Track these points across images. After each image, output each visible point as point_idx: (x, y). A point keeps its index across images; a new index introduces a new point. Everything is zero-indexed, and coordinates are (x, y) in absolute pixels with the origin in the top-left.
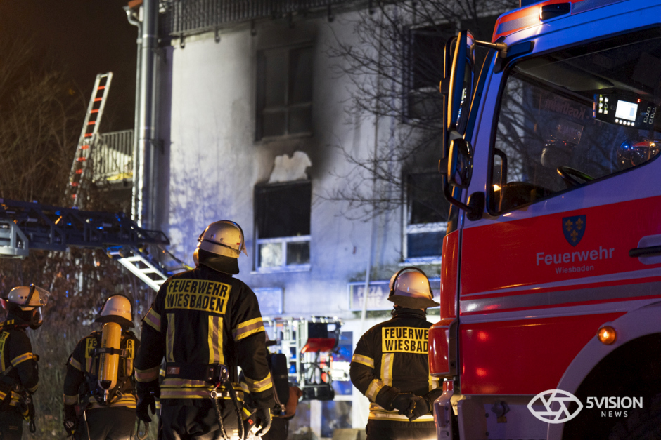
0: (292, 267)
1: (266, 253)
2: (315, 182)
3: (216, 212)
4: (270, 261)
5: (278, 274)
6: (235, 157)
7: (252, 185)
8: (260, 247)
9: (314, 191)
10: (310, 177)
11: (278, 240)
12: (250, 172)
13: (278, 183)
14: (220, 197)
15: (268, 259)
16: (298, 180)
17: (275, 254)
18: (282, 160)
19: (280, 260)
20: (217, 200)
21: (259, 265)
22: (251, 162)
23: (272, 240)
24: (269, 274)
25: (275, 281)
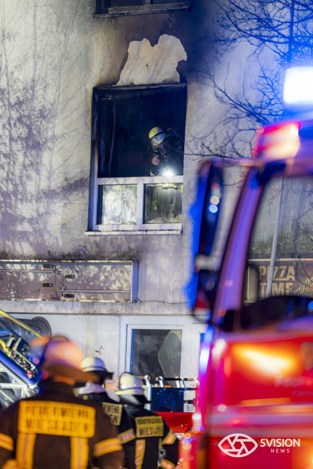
0: (154, 226)
1: (111, 201)
2: (192, 87)
3: (29, 127)
4: (117, 214)
5: (129, 237)
6: (62, 38)
7: (90, 87)
8: (101, 189)
9: (191, 103)
10: (183, 79)
11: (132, 180)
12: (87, 65)
13: (132, 85)
14: (37, 105)
15: (114, 211)
16: (165, 82)
17: (125, 202)
18: (140, 49)
19: (133, 214)
20: (34, 109)
21: (99, 222)
22: (88, 48)
23: (121, 180)
24: (116, 237)
25: (124, 248)
